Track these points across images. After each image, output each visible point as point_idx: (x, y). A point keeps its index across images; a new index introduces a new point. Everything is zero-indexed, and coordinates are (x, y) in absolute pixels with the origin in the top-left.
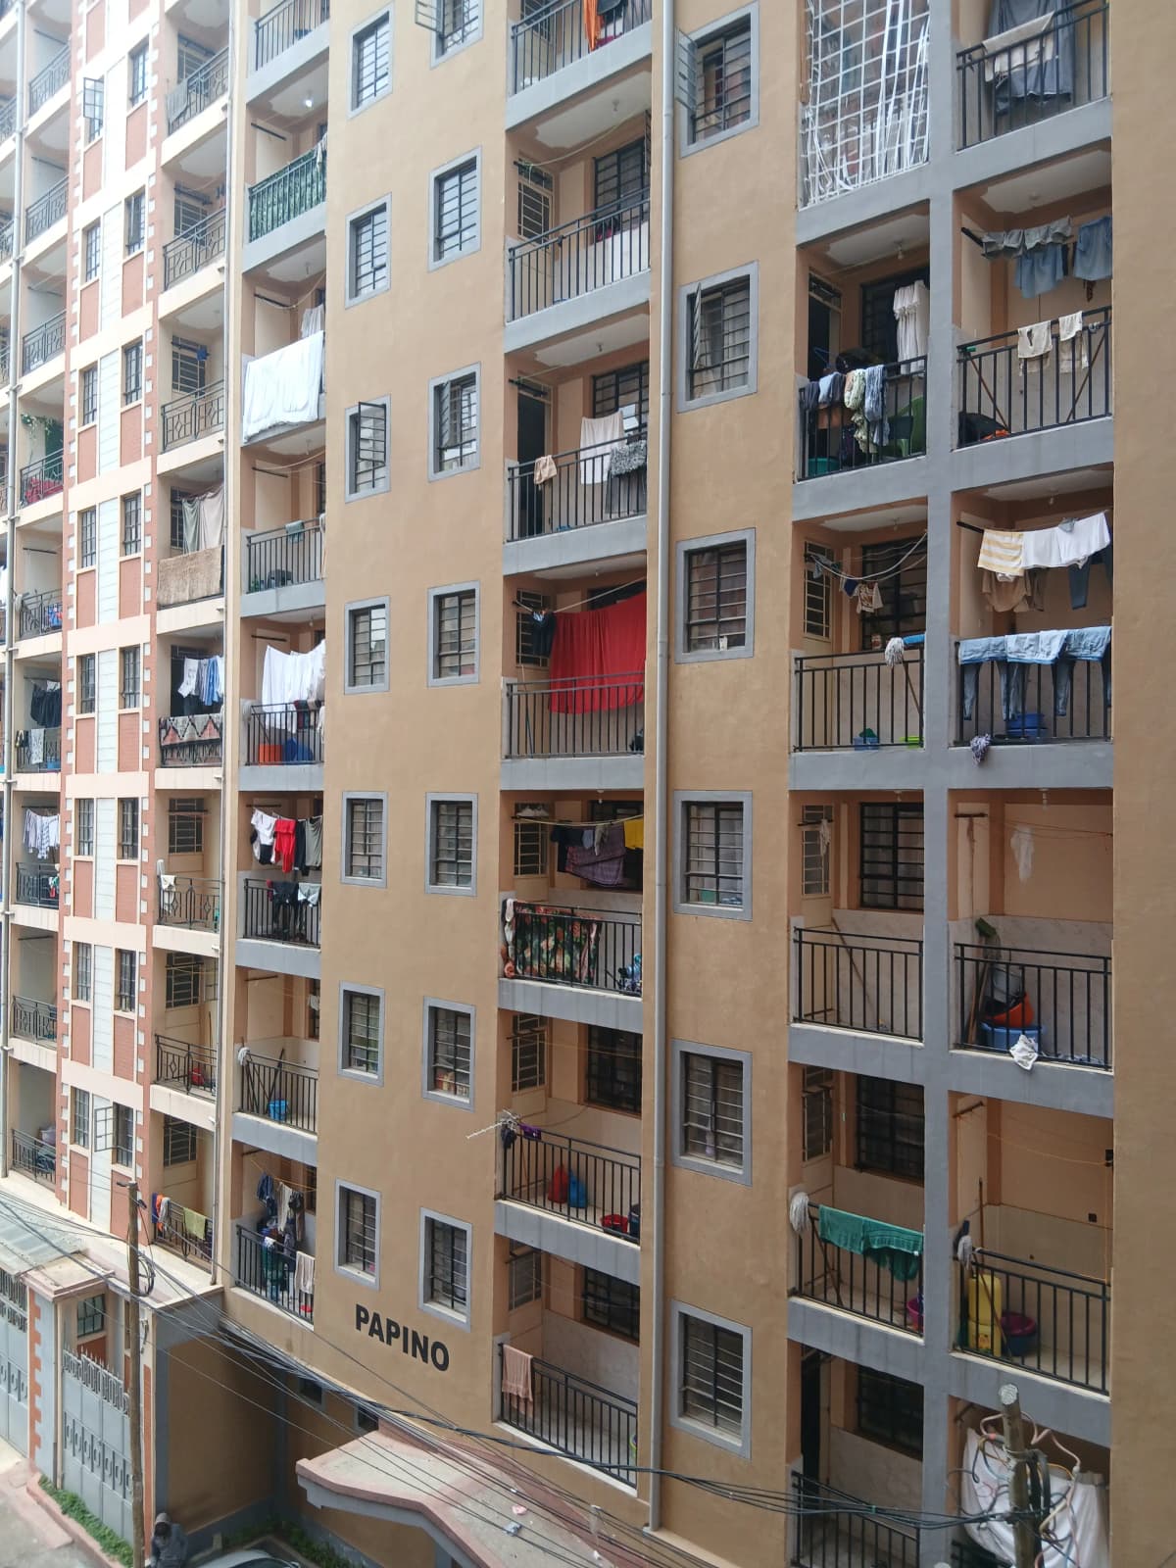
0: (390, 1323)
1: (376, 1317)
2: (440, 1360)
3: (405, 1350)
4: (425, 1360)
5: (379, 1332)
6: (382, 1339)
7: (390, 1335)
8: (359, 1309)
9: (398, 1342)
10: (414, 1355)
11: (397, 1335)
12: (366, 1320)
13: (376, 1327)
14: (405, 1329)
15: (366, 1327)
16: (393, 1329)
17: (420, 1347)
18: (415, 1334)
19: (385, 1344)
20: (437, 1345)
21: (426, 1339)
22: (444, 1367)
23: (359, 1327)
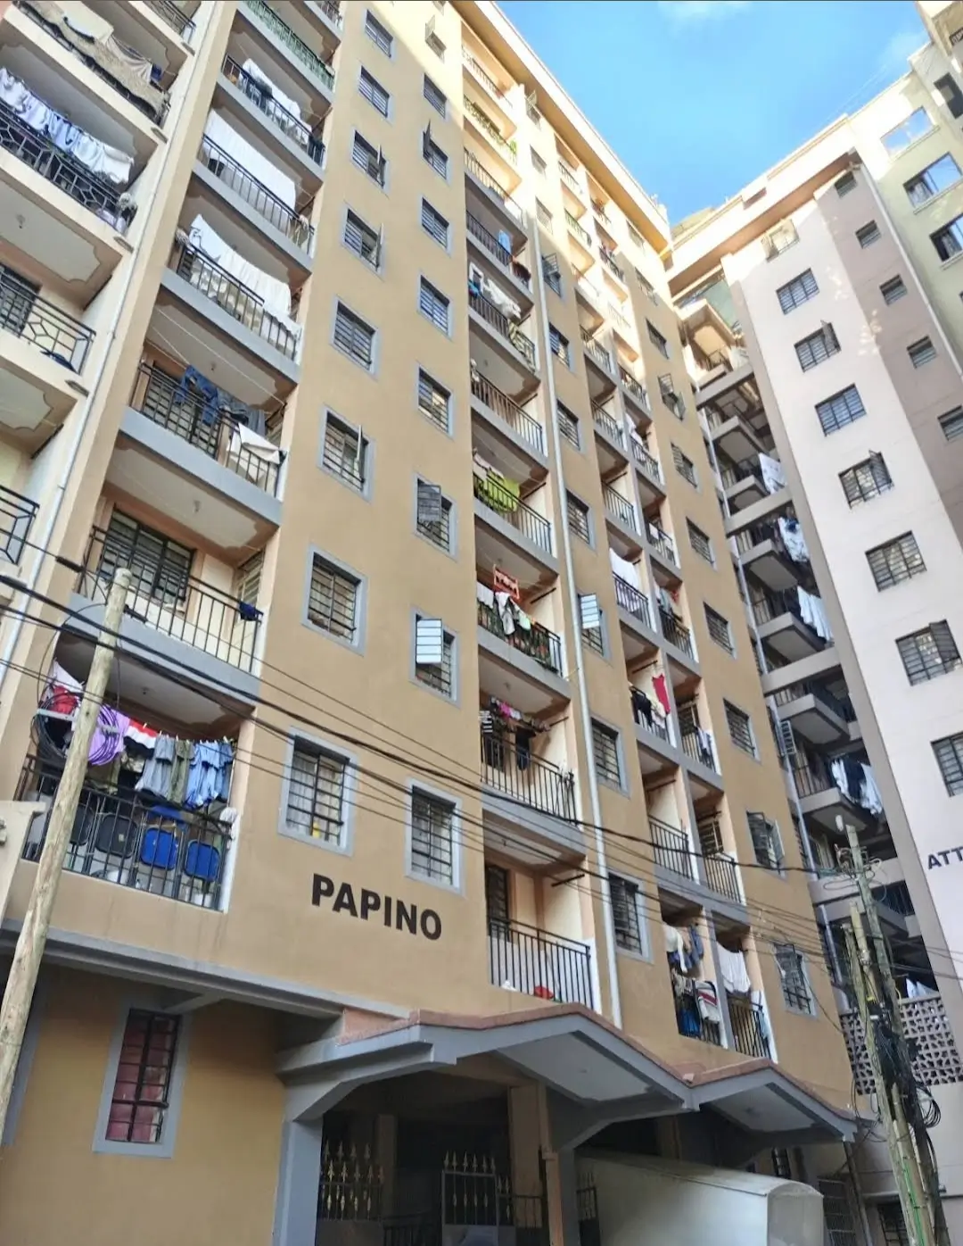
0: (366, 894)
1: (346, 888)
2: (431, 927)
3: (388, 922)
4: (413, 930)
5: (351, 906)
6: (354, 913)
7: (366, 908)
8: (318, 879)
9: (377, 916)
10: (399, 926)
11: (376, 906)
12: (329, 892)
13: (346, 900)
14: (388, 900)
15: (328, 902)
16: (371, 901)
17: (406, 917)
18: (400, 904)
19: (359, 919)
20: (427, 913)
21: (414, 908)
22: (436, 936)
23: (316, 901)
